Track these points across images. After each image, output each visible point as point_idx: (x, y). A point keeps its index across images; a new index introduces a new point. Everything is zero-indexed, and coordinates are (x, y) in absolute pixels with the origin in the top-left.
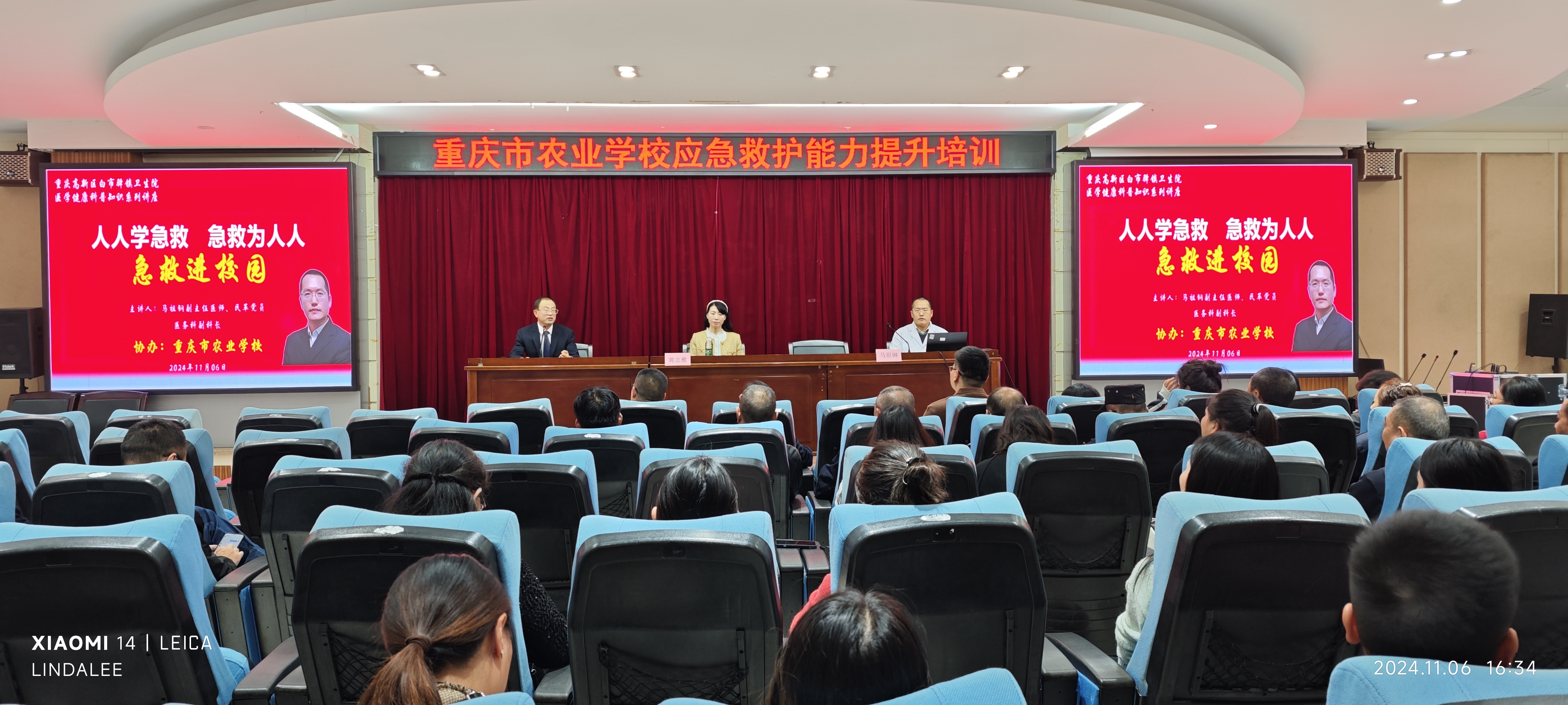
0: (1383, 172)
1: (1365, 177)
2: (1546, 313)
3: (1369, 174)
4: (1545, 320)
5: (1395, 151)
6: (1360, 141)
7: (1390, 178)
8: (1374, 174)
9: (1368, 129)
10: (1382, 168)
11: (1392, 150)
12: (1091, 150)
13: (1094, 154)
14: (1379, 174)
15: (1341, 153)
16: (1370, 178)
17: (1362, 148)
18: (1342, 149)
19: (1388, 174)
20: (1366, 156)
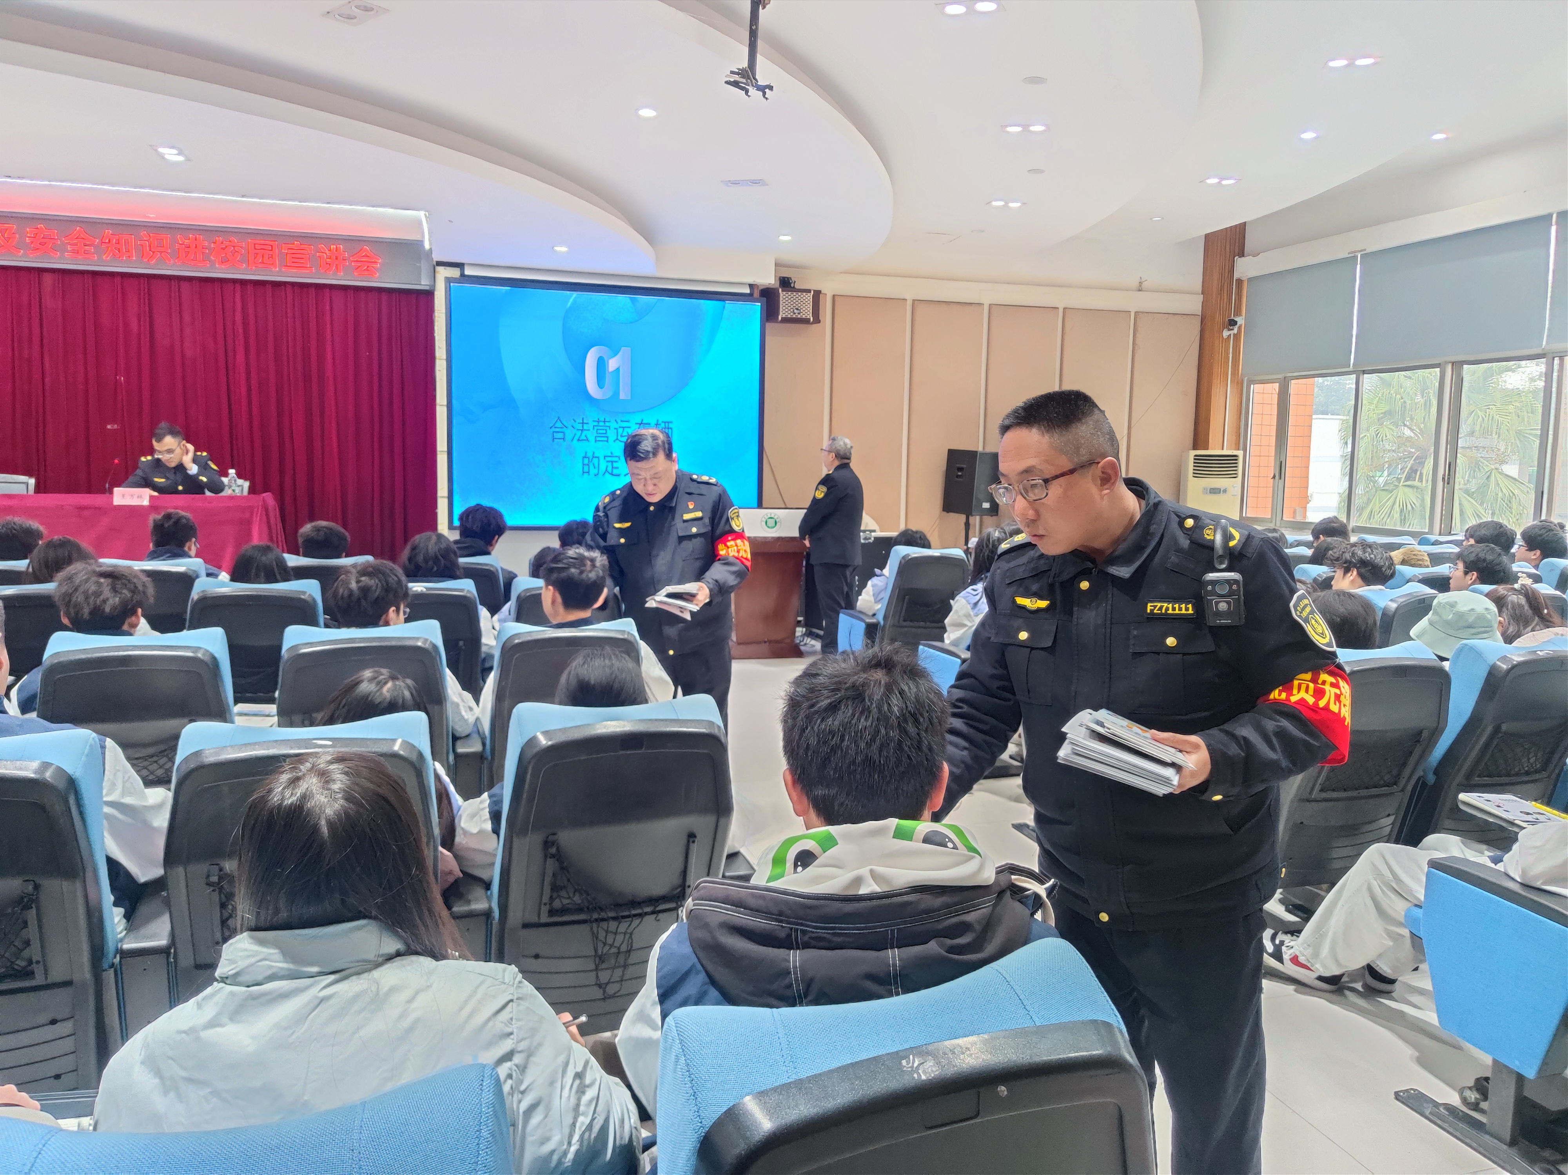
0: (799, 314)
1: (780, 318)
2: (960, 469)
3: (784, 316)
4: (958, 476)
5: (812, 292)
6: (769, 280)
7: (806, 321)
8: (789, 316)
9: (776, 265)
10: (797, 309)
11: (809, 291)
12: (466, 267)
13: (468, 272)
14: (794, 316)
15: (747, 290)
16: (786, 320)
17: (774, 286)
18: (751, 286)
19: (804, 317)
20: (781, 295)
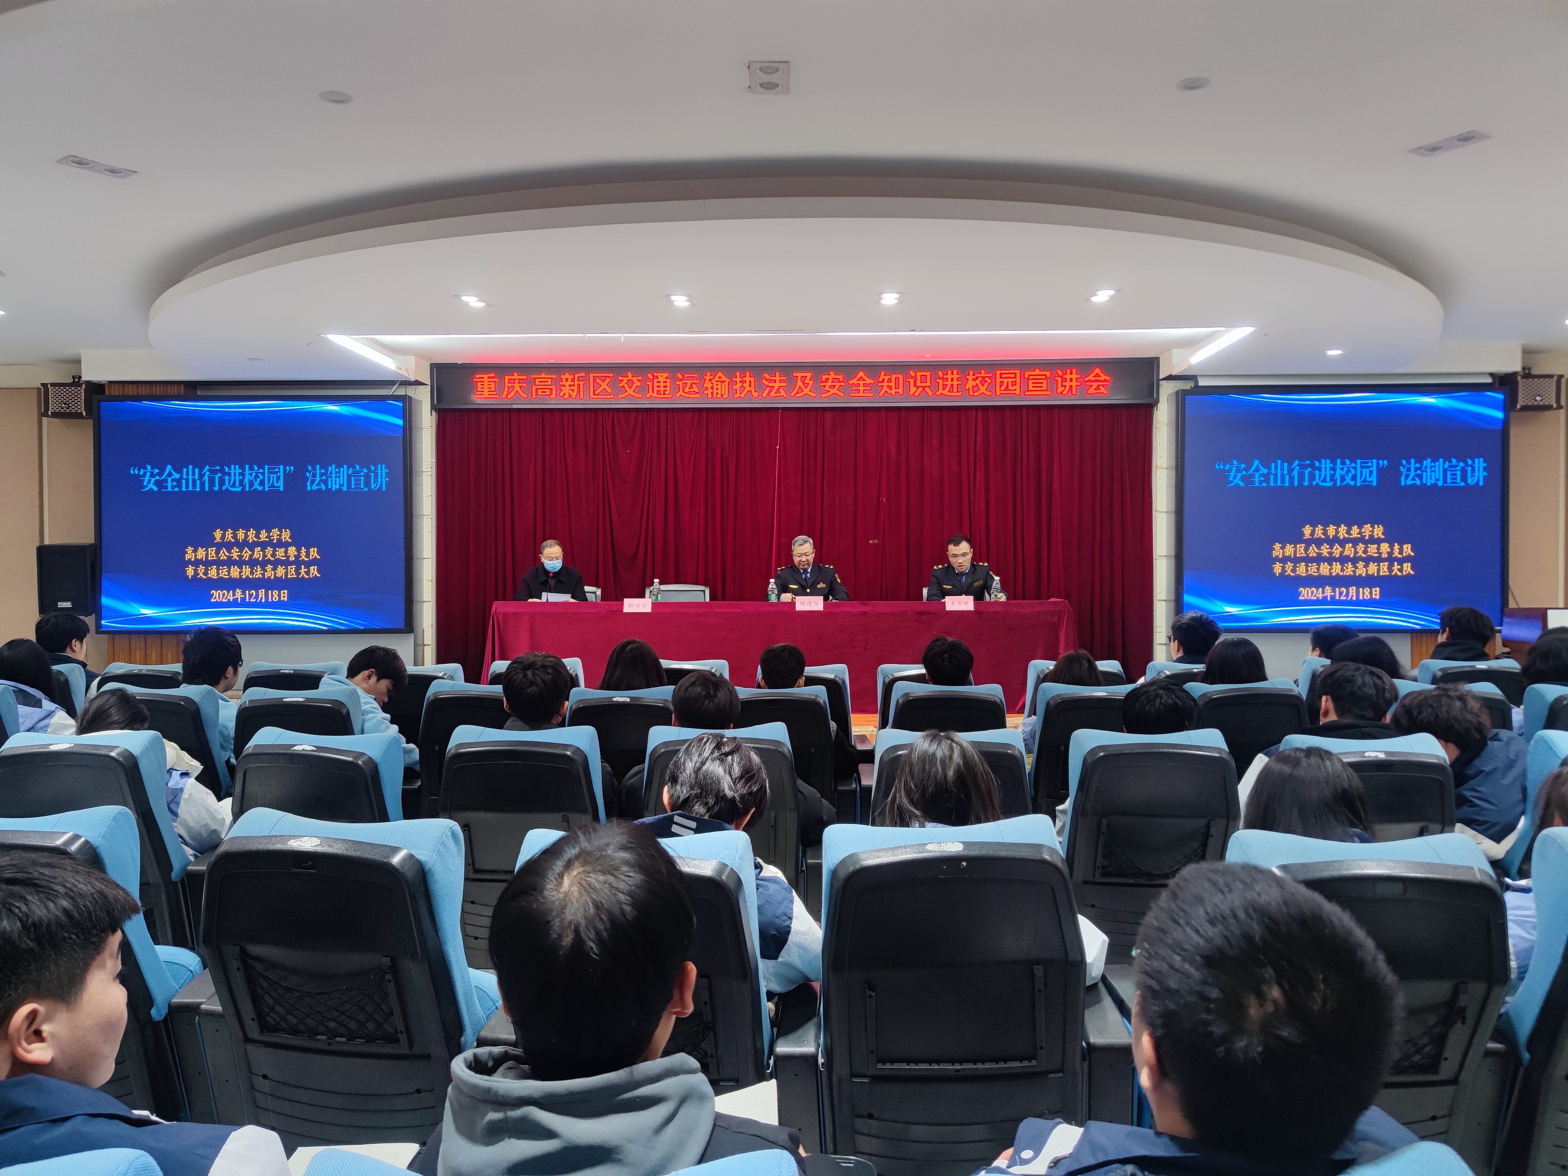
0: (1541, 401)
1: (1518, 406)
3: (1523, 404)
5: (1556, 377)
6: (1514, 366)
7: (1549, 408)
8: (1530, 404)
9: (1525, 352)
10: (1539, 396)
11: (1551, 376)
12: (1199, 379)
13: (1202, 382)
14: (1535, 403)
15: (1489, 380)
16: (1525, 408)
17: (1515, 374)
18: (1492, 375)
19: (1546, 403)
20: (1520, 383)
